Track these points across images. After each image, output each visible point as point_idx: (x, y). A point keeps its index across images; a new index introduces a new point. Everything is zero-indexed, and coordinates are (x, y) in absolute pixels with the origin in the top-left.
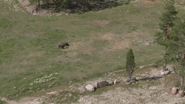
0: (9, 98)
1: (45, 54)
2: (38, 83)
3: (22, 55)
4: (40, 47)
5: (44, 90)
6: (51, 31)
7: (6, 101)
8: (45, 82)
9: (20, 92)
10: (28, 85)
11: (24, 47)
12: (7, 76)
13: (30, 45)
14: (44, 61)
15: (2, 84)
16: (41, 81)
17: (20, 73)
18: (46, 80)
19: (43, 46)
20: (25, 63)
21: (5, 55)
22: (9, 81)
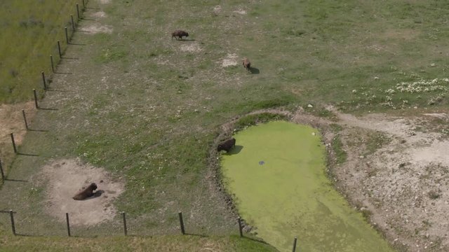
0: (341, 109)
1: (421, 37)
2: (403, 92)
3: (369, 31)
4: (409, 21)
5: (416, 107)
7: (336, 112)
8: (421, 93)
9: (365, 101)
10: (384, 90)
11: (375, 15)
12: (338, 67)
13: (388, 13)
14: (419, 50)
15: (329, 80)
16: (410, 88)
17: (364, 66)
18: (422, 89)
19: (418, 21)
20: (376, 47)
21: (334, 27)
22: (343, 77)
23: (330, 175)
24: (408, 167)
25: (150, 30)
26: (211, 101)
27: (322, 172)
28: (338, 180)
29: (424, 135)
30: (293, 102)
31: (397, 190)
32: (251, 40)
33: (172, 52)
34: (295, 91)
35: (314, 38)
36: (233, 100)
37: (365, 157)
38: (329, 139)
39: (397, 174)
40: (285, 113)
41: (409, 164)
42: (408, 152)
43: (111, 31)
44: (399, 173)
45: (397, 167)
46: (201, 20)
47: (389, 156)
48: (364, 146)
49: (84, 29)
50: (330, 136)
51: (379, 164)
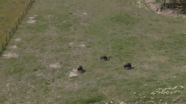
1: (169, 61)
2: (160, 94)
3: (143, 57)
4: (163, 51)
6: (176, 34)
8: (169, 95)
9: (140, 99)
10: (150, 93)
11: (146, 48)
12: (127, 78)
13: (152, 47)
14: (167, 68)
15: (122, 86)
16: (163, 92)
17: (140, 77)
18: (169, 92)
19: (167, 51)
20: (146, 66)
21: (126, 54)
22: (129, 84)
25: (37, 55)
26: (60, 99)
30: (103, 100)
32: (85, 61)
33: (45, 68)
34: (105, 92)
35: (116, 60)
36: (72, 98)
43: (17, 56)
46: (63, 50)
49: (4, 55)
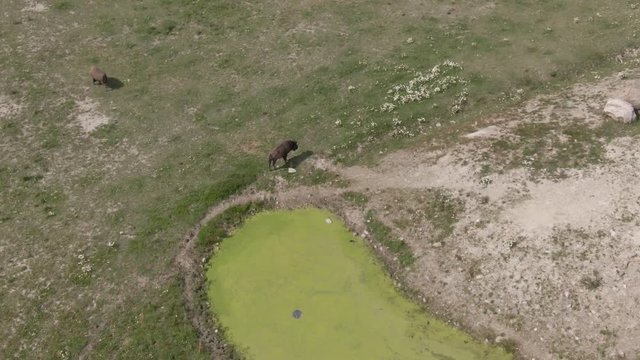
0: (339, 160)
2: (408, 102)
5: (438, 125)
7: (334, 169)
9: (363, 135)
10: (377, 108)
12: (277, 82)
15: (283, 111)
16: (412, 93)
17: (315, 68)
18: (429, 89)
22: (301, 100)
23: (409, 293)
24: (523, 244)
27: (392, 291)
28: (427, 299)
29: (503, 177)
30: (261, 172)
31: (531, 289)
32: (96, 62)
34: (250, 148)
37: (443, 243)
38: (360, 223)
39: (514, 261)
40: (261, 195)
41: (522, 239)
42: (507, 217)
44: (516, 260)
45: (507, 250)
47: (482, 233)
48: (426, 224)
50: (356, 216)
51: (474, 252)
